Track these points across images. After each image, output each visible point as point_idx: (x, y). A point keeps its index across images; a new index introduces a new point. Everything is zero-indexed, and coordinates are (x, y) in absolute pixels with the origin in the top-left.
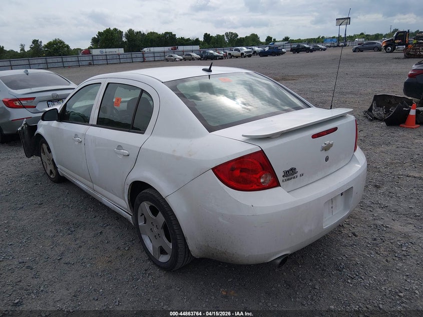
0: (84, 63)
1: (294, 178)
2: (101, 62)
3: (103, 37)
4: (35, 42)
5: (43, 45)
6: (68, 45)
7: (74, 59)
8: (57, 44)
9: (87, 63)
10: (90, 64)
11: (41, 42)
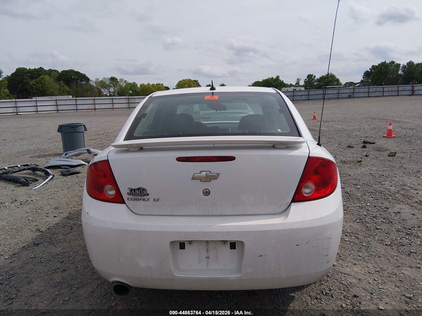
0: (344, 95)
1: (144, 200)
2: (362, 95)
3: (376, 70)
4: (310, 76)
5: (316, 78)
6: (338, 79)
7: (335, 92)
8: (328, 78)
9: (347, 95)
10: (350, 97)
11: (315, 77)
